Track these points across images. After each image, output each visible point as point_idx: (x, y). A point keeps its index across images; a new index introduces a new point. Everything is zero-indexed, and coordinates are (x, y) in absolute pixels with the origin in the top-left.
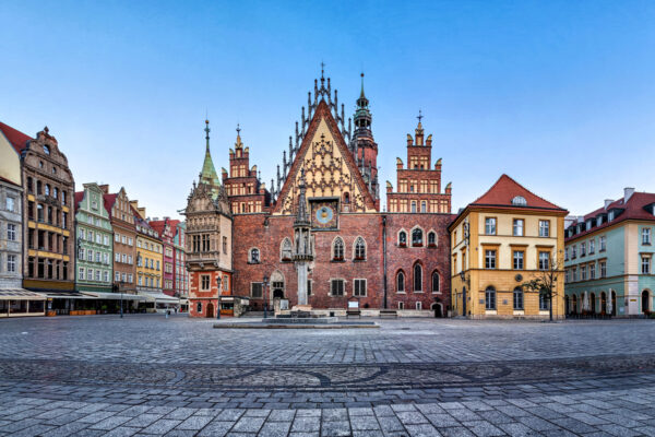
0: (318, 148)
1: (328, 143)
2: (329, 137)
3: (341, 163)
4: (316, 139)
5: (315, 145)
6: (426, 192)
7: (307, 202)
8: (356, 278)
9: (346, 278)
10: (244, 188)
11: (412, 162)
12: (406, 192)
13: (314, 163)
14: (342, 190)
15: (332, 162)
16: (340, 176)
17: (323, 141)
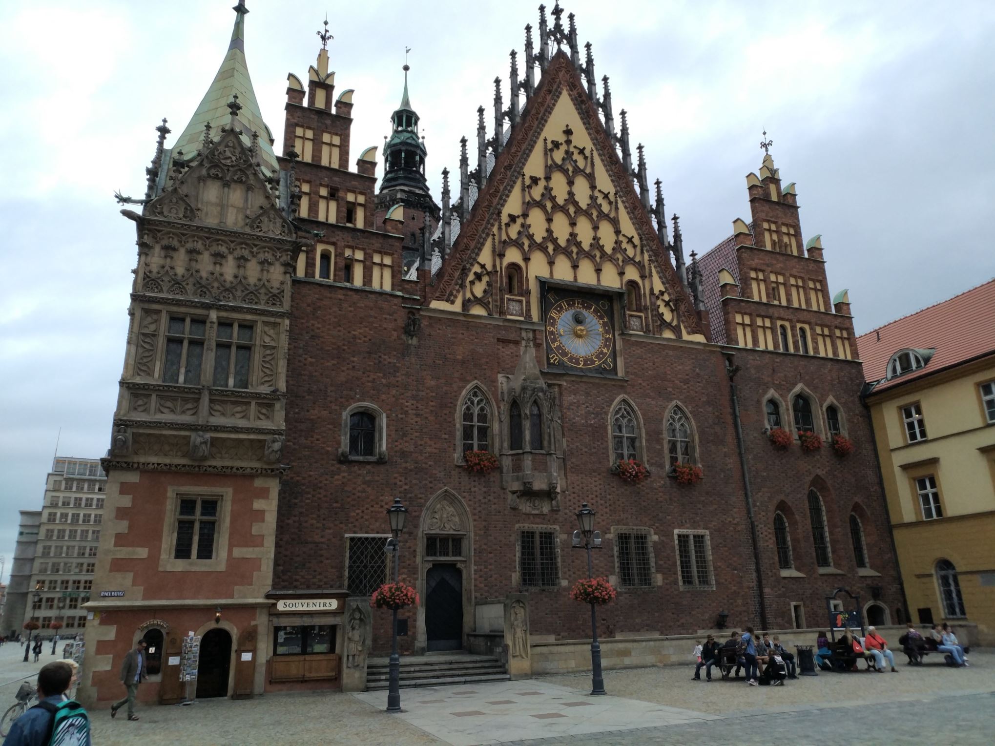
0: (558, 156)
1: (581, 149)
2: (582, 138)
3: (614, 206)
4: (552, 130)
5: (550, 146)
6: (804, 306)
7: (534, 287)
8: (679, 528)
9: (654, 527)
10: (333, 205)
11: (767, 234)
12: (764, 300)
13: (548, 189)
14: (621, 274)
15: (594, 199)
16: (614, 236)
17: (568, 142)
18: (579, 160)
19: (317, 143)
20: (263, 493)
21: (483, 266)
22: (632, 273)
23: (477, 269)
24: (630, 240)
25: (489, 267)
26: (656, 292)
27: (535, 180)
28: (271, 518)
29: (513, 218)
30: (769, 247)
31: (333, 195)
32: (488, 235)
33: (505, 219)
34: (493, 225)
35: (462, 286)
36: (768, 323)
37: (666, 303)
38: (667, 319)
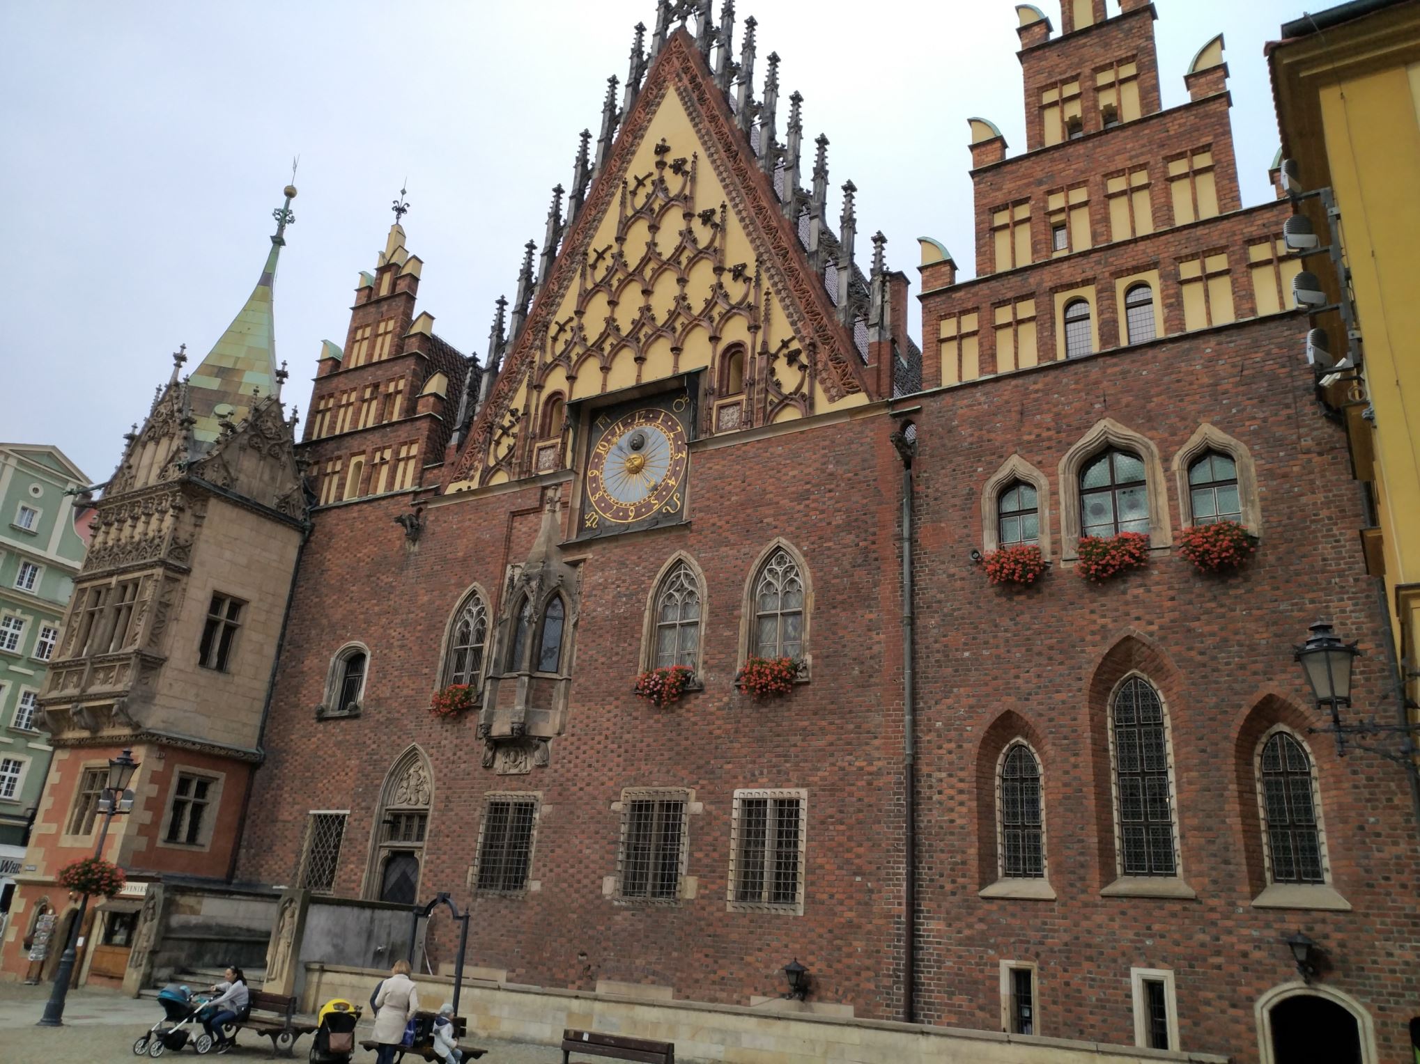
0: (641, 197)
1: (679, 167)
2: (687, 144)
4: (642, 163)
5: (632, 187)
6: (1145, 229)
8: (746, 787)
9: (698, 787)
10: (373, 406)
11: (1051, 115)
12: (1024, 261)
13: (617, 256)
15: (688, 234)
16: (713, 280)
17: (661, 165)
18: (674, 183)
19: (373, 338)
21: (513, 413)
22: (737, 331)
23: (507, 419)
24: (738, 273)
25: (521, 411)
26: (773, 349)
27: (603, 254)
29: (563, 326)
30: (1053, 139)
33: (553, 329)
34: (537, 348)
35: (485, 451)
36: (1028, 310)
37: (792, 358)
38: (788, 388)
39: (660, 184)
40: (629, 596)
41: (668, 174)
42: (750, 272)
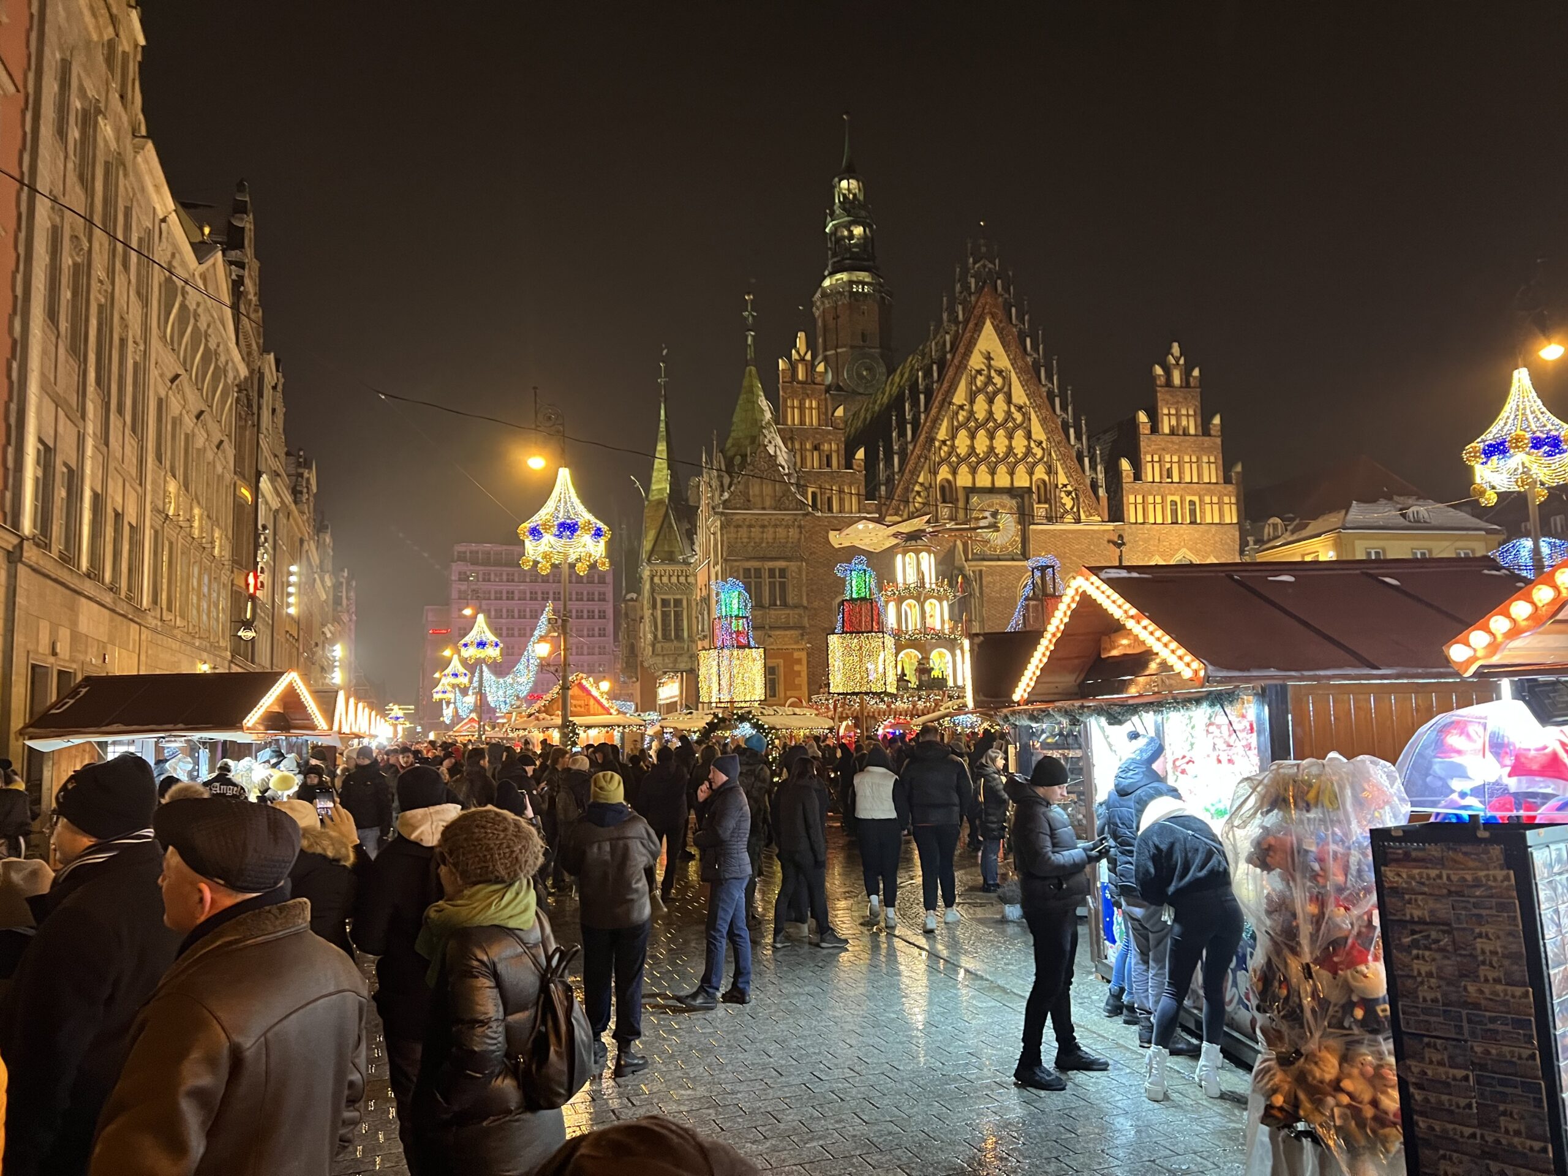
0: (981, 381)
1: (1000, 372)
2: (1002, 361)
3: (1027, 417)
4: (976, 361)
5: (973, 372)
6: (1195, 480)
7: (961, 496)
10: (816, 453)
11: (1166, 419)
12: (1157, 479)
13: (972, 413)
14: (1031, 473)
15: (1009, 413)
16: (1026, 443)
17: (989, 367)
18: (998, 381)
19: (802, 408)
20: (799, 661)
21: (922, 484)
22: (1040, 473)
23: (917, 488)
24: (1040, 444)
25: (927, 485)
26: (1060, 486)
27: (961, 407)
28: (804, 674)
29: (944, 442)
30: (1167, 430)
31: (816, 448)
32: (926, 459)
33: (937, 444)
34: (929, 451)
35: (907, 502)
36: (1158, 499)
37: (1069, 493)
38: (1068, 507)
39: (989, 378)
40: (1008, 589)
41: (993, 373)
42: (1044, 445)
